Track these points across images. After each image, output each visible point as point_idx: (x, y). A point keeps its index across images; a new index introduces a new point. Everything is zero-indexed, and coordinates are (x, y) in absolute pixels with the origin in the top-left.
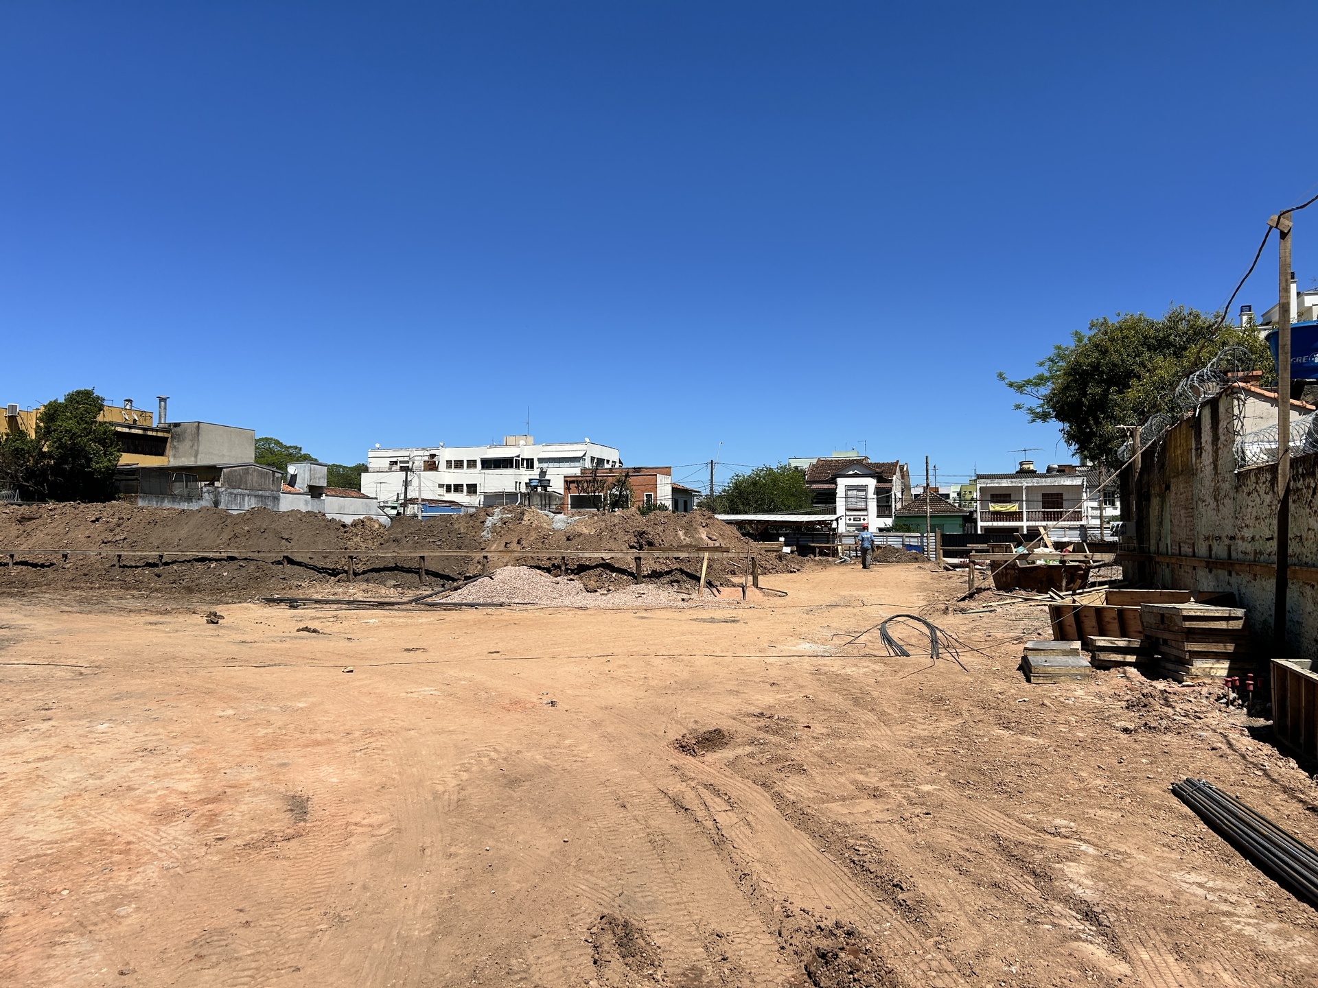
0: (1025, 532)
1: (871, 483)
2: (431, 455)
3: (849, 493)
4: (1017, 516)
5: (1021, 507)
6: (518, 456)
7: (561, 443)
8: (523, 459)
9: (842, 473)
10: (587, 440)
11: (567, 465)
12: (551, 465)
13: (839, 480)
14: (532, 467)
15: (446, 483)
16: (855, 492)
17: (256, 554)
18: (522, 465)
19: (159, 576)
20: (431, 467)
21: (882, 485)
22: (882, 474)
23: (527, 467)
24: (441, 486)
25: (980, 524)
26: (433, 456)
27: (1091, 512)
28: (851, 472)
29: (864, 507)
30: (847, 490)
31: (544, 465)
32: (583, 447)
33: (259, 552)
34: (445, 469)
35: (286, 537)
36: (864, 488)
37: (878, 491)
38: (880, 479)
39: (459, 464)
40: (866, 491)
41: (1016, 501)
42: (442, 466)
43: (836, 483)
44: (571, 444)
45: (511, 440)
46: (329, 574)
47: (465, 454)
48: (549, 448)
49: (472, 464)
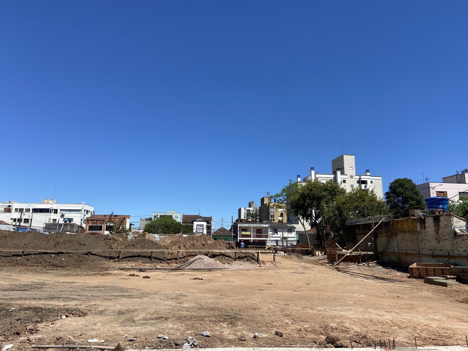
0: (252, 242)
1: (205, 224)
2: (9, 206)
3: (198, 227)
4: (249, 236)
5: (251, 233)
6: (51, 208)
7: (71, 204)
8: (53, 209)
9: (195, 220)
10: (83, 203)
11: (74, 212)
12: (67, 212)
13: (194, 223)
14: (57, 213)
15: (14, 218)
16: (199, 227)
17: (75, 251)
18: (52, 212)
19: (28, 260)
20: (8, 211)
21: (208, 225)
22: (208, 220)
23: (54, 213)
24: (12, 219)
25: (239, 238)
26: (10, 206)
27: (271, 235)
28: (198, 220)
29: (202, 232)
30: (197, 226)
31: (64, 212)
32: (82, 205)
33: (77, 250)
34: (14, 212)
35: (83, 244)
36: (202, 226)
37: (207, 227)
38: (208, 222)
39: (21, 210)
40: (203, 226)
41: (249, 231)
42: (13, 211)
43: (193, 224)
44: (76, 204)
45: (46, 201)
46: (109, 259)
47: (24, 206)
48: (66, 205)
49: (28, 210)
